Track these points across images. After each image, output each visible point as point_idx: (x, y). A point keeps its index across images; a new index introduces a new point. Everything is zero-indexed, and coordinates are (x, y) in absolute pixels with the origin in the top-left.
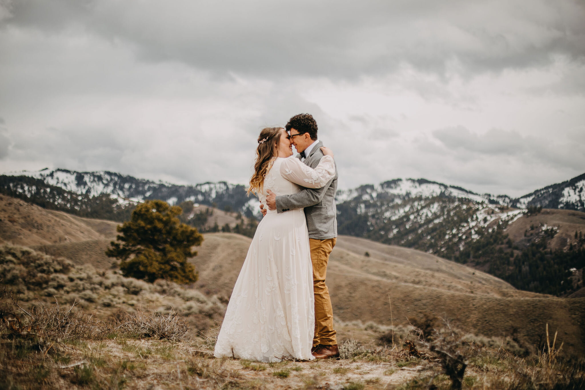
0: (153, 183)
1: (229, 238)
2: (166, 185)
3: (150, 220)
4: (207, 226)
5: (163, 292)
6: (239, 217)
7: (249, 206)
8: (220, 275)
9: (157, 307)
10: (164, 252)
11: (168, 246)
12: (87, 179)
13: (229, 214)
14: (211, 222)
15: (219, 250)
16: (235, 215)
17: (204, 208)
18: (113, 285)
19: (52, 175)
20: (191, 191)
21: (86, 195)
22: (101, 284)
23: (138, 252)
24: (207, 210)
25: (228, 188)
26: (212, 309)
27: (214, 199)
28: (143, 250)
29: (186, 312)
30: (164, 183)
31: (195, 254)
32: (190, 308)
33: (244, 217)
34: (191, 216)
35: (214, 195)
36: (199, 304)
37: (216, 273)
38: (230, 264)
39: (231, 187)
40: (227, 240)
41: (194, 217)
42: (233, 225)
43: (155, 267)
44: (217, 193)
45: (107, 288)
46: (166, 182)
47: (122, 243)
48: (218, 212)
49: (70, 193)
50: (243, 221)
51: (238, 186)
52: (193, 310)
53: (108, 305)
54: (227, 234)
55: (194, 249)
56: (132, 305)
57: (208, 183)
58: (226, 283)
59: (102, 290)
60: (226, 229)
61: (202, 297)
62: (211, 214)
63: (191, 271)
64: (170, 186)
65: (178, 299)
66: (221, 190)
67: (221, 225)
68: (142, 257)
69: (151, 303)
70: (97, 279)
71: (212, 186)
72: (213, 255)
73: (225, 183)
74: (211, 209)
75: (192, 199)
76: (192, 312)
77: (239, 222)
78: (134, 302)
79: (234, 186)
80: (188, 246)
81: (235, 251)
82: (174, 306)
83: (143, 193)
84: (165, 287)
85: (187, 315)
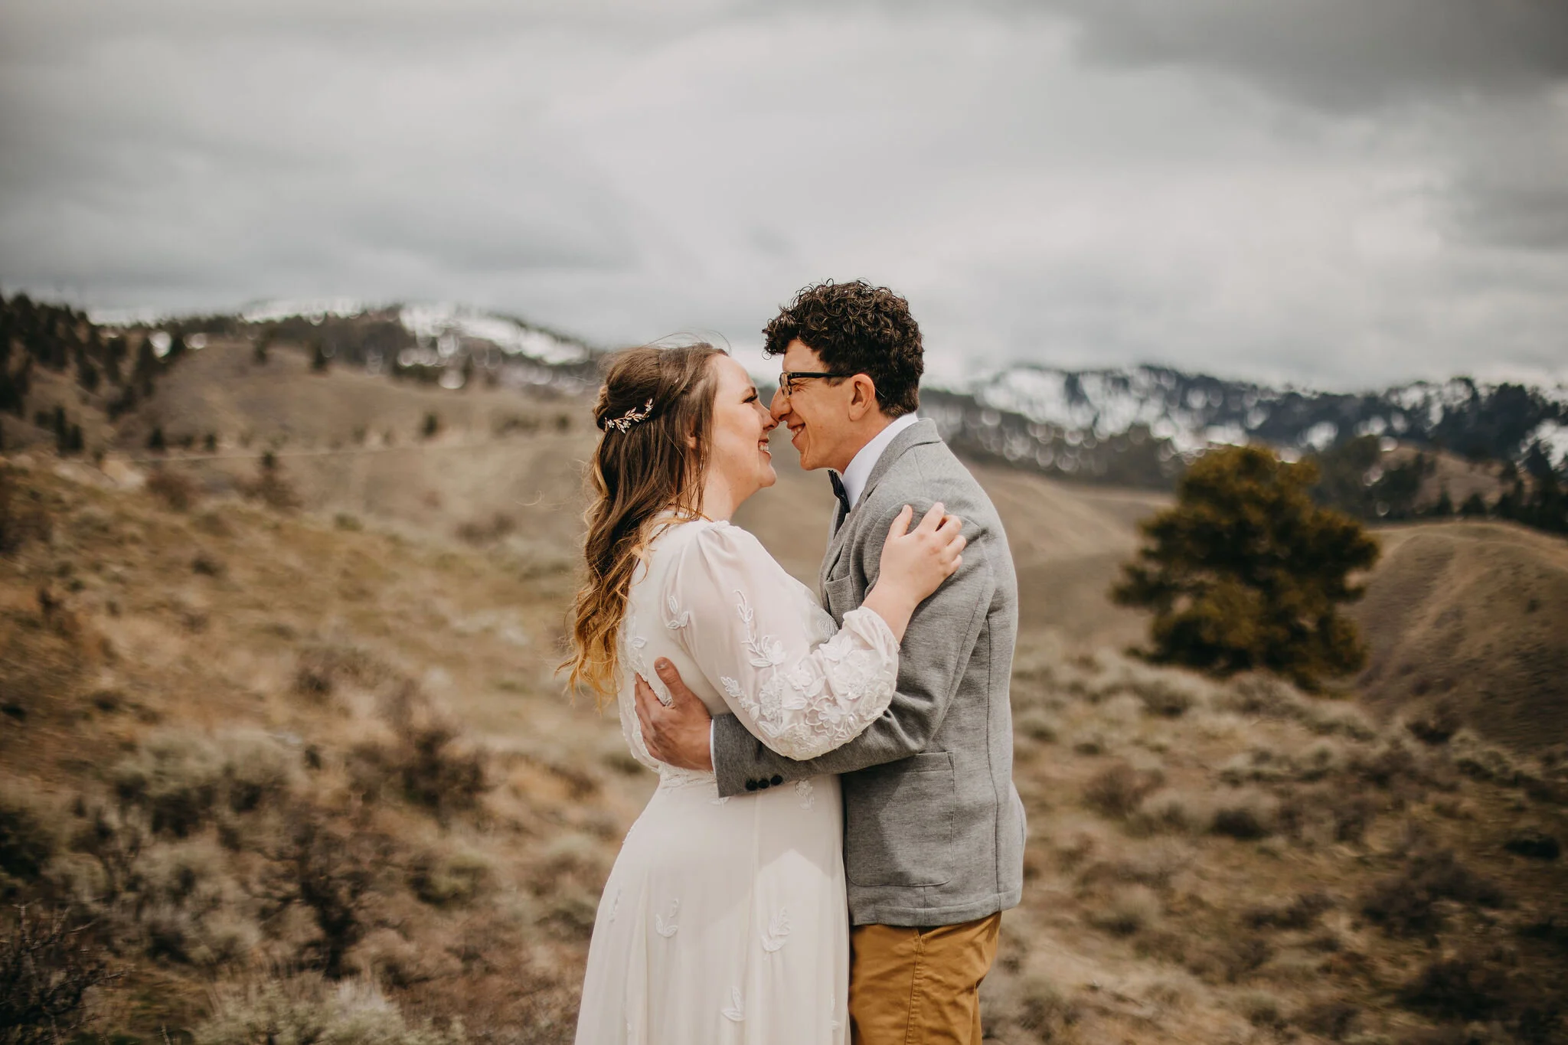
0: (1267, 390)
1: (1482, 533)
2: (1303, 394)
3: (1229, 503)
4: (1418, 501)
5: (1251, 708)
6: (1509, 473)
7: (1538, 443)
8: (1457, 637)
9: (1229, 752)
10: (1269, 588)
11: (1280, 574)
12: (1091, 387)
13: (1479, 468)
14: (1430, 491)
15: (1453, 566)
16: (1497, 468)
17: (1409, 451)
18: (1112, 691)
19: (996, 381)
20: (1375, 405)
21: (1089, 432)
22: (1076, 689)
23: (1199, 592)
24: (1419, 460)
25: (1475, 396)
26: (1388, 758)
27: (1439, 427)
28: (1212, 587)
29: (1310, 767)
30: (1299, 390)
31: (1358, 593)
32: (1323, 756)
33: (1523, 473)
34: (1375, 476)
35: (1436, 416)
36: (1353, 745)
37: (1445, 631)
38: (1485, 607)
39: (1483, 392)
40: (1473, 541)
41: (1381, 481)
42: (1492, 497)
43: (1245, 632)
44: (1446, 410)
45: (1094, 699)
46: (1305, 390)
47: (1153, 568)
48: (1450, 463)
49: (1048, 426)
50: (1520, 485)
51: (1504, 388)
52: (1331, 763)
53: (1090, 750)
54: (1475, 524)
55: (1354, 578)
56: (1160, 749)
57: (1421, 384)
58: (1473, 661)
59: (1077, 707)
60: (1474, 508)
61: (1365, 720)
62: (1431, 468)
63: (1349, 641)
64: (1315, 397)
65: (1293, 730)
66: (1459, 402)
67: (1458, 496)
68: (1209, 607)
69: (1214, 745)
70: (1067, 674)
71: (1432, 392)
72: (1436, 582)
73: (1468, 382)
74: (1428, 454)
75: (1376, 427)
76: (1330, 769)
77: (1510, 487)
78: (1163, 740)
79: (1493, 387)
80: (1340, 572)
81: (1498, 572)
82: (1277, 750)
83: (1240, 417)
84: (1259, 696)
85: (1312, 777)
